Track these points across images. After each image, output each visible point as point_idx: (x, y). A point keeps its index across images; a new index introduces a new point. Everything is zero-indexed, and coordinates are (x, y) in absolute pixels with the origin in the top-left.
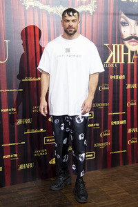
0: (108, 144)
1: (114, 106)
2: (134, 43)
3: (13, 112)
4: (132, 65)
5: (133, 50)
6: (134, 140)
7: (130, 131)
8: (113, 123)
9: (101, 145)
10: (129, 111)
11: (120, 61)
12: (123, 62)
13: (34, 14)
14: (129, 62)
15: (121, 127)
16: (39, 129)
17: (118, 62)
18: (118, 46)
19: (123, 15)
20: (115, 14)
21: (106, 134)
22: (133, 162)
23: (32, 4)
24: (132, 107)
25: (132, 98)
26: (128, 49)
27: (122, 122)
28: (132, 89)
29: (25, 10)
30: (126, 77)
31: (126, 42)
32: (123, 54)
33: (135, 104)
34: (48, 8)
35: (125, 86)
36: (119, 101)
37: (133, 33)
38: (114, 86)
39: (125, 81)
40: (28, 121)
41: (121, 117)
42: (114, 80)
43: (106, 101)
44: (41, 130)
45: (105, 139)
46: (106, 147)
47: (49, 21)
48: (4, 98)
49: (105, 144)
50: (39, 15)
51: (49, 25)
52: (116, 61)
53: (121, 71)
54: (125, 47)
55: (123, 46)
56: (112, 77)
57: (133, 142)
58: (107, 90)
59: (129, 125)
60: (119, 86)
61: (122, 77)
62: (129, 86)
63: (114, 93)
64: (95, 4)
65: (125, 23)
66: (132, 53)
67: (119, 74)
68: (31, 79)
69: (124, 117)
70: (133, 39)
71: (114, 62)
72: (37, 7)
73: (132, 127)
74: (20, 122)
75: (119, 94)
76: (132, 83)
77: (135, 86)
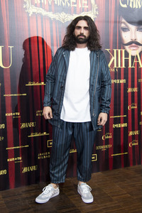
0: (110, 146)
1: (115, 109)
2: (135, 48)
3: (17, 116)
4: (133, 69)
5: (133, 55)
6: (135, 142)
7: (131, 133)
8: (114, 126)
9: (103, 147)
10: (130, 114)
11: (121, 65)
12: (124, 66)
13: (37, 21)
14: (130, 66)
15: (122, 130)
16: (42, 132)
17: (119, 67)
18: (119, 51)
19: (123, 20)
20: (115, 22)
21: (107, 137)
22: (134, 165)
23: (35, 11)
24: (133, 110)
25: (133, 101)
26: (128, 54)
27: (123, 125)
28: (133, 93)
29: (29, 17)
30: (127, 81)
31: (127, 47)
32: (124, 58)
33: (136, 107)
34: (51, 15)
35: (126, 90)
36: (120, 105)
37: (134, 38)
38: (115, 89)
39: (126, 86)
40: (32, 125)
41: (122, 120)
42: (115, 84)
44: (45, 133)
45: (107, 142)
46: (108, 149)
47: (51, 28)
48: (8, 103)
49: (106, 146)
50: (42, 22)
51: (51, 31)
52: (117, 66)
53: (122, 76)
54: (126, 52)
55: (123, 51)
56: (113, 81)
57: (134, 144)
59: (130, 127)
60: (120, 89)
61: (123, 81)
62: (130, 90)
63: (115, 97)
64: (97, 10)
65: (125, 29)
66: (133, 57)
67: (120, 79)
68: (34, 84)
69: (125, 120)
71: (115, 66)
72: (41, 14)
73: (133, 130)
74: (23, 126)
75: (120, 97)
76: (133, 87)
77: (135, 90)
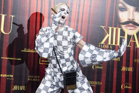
2: (132, 28)
3: (11, 78)
5: (130, 34)
11: (116, 43)
17: (114, 44)
18: (115, 29)
30: (121, 59)
31: (123, 27)
32: (119, 37)
36: (112, 82)
37: (131, 18)
38: (108, 66)
43: (99, 80)
48: (5, 65)
52: (112, 42)
55: (119, 29)
58: (101, 69)
60: (113, 67)
63: (108, 73)
65: (123, 8)
70: (131, 24)
71: (110, 43)
74: (15, 88)
75: (113, 74)
76: (127, 66)
77: (130, 69)
